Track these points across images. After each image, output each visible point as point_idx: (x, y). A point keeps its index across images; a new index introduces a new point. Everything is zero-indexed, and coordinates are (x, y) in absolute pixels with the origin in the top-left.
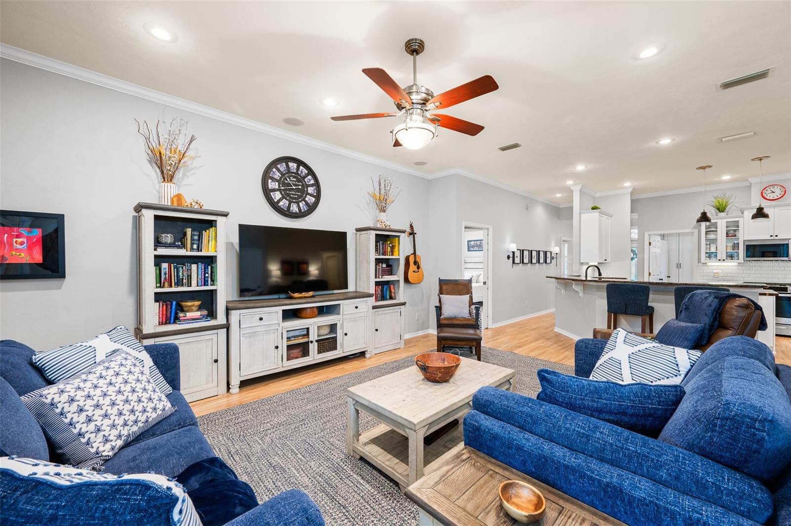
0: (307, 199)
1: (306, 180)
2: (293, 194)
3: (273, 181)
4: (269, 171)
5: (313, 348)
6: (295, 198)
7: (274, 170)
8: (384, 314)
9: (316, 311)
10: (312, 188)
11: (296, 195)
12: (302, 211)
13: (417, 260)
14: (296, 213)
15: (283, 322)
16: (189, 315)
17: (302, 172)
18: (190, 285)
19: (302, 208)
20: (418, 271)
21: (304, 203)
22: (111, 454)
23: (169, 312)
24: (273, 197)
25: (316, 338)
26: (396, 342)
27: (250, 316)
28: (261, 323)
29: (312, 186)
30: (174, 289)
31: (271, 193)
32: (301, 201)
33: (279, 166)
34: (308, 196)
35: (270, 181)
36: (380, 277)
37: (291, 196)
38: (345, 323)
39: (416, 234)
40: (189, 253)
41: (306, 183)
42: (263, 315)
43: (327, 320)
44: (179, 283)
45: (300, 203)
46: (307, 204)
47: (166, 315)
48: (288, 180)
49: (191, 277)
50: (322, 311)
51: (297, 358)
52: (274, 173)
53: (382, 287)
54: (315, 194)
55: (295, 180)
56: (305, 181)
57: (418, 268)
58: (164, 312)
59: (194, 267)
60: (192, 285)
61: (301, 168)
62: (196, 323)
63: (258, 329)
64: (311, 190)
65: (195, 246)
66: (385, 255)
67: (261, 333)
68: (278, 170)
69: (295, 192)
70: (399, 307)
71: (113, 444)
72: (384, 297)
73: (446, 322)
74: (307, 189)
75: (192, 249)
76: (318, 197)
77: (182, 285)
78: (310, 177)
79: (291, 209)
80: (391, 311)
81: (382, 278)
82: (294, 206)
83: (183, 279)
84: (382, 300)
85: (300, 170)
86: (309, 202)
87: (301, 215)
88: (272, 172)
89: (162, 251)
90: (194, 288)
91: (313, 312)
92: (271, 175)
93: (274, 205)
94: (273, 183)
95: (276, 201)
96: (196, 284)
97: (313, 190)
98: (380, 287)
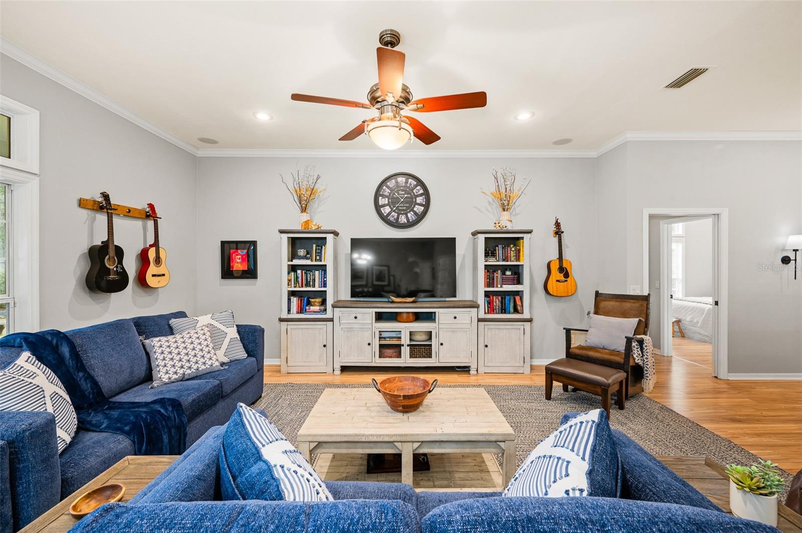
0: (415, 209)
1: (414, 191)
2: (401, 207)
3: (383, 198)
4: (380, 190)
5: (406, 351)
6: (403, 210)
7: (384, 187)
8: (498, 329)
9: (411, 317)
10: (421, 198)
11: (404, 207)
12: (411, 221)
13: (564, 266)
14: (405, 224)
15: (375, 323)
16: (312, 308)
17: (411, 184)
18: (314, 286)
19: (410, 218)
20: (566, 281)
21: (413, 213)
22: (167, 381)
23: (302, 305)
24: (383, 212)
25: (408, 342)
26: (517, 364)
27: (347, 314)
28: (355, 321)
29: (421, 196)
30: (304, 289)
31: (382, 209)
32: (409, 212)
33: (388, 184)
34: (416, 206)
35: (380, 198)
36: (499, 286)
37: (400, 208)
38: (441, 333)
39: (563, 232)
40: (314, 263)
41: (414, 194)
42: (358, 314)
43: (422, 326)
44: (308, 285)
45: (408, 214)
46: (415, 213)
47: (301, 307)
48: (396, 194)
49: (315, 281)
50: (418, 317)
51: (391, 357)
52: (384, 190)
53: (502, 298)
54: (424, 203)
55: (403, 193)
56: (414, 193)
57: (567, 275)
58: (299, 305)
59: (317, 273)
60: (316, 286)
61: (410, 180)
62: (315, 315)
63: (354, 326)
64: (419, 200)
65: (318, 258)
66: (508, 261)
67: (356, 329)
68: (388, 187)
69: (404, 204)
70: (522, 323)
71: (171, 376)
72: (505, 310)
73: (577, 351)
74: (416, 200)
75: (316, 260)
76: (427, 206)
77: (310, 286)
78: (419, 188)
79: (400, 220)
80: (508, 327)
81: (501, 287)
82: (403, 217)
83: (310, 281)
84: (502, 313)
85: (409, 183)
86: (417, 211)
87: (410, 225)
88: (382, 190)
89: (296, 262)
90: (317, 288)
91: (408, 317)
92: (381, 193)
93: (385, 219)
94: (383, 200)
95: (385, 215)
96: (318, 286)
97: (422, 200)
98: (500, 298)
